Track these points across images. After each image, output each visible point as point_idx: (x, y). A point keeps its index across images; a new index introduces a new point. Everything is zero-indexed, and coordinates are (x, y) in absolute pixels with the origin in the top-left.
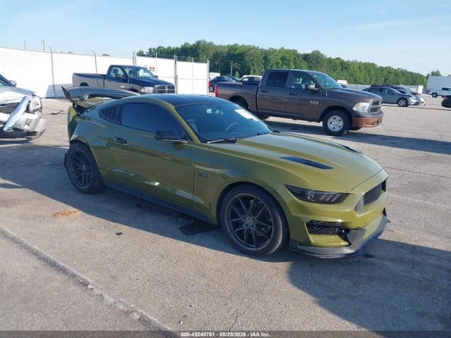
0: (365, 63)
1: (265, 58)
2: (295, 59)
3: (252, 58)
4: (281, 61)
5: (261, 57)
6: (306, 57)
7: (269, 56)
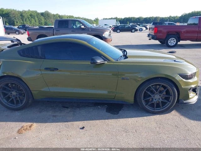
0: (69, 16)
1: (21, 15)
2: (37, 15)
3: (14, 16)
4: (30, 17)
5: (19, 15)
6: (42, 14)
7: (23, 14)
